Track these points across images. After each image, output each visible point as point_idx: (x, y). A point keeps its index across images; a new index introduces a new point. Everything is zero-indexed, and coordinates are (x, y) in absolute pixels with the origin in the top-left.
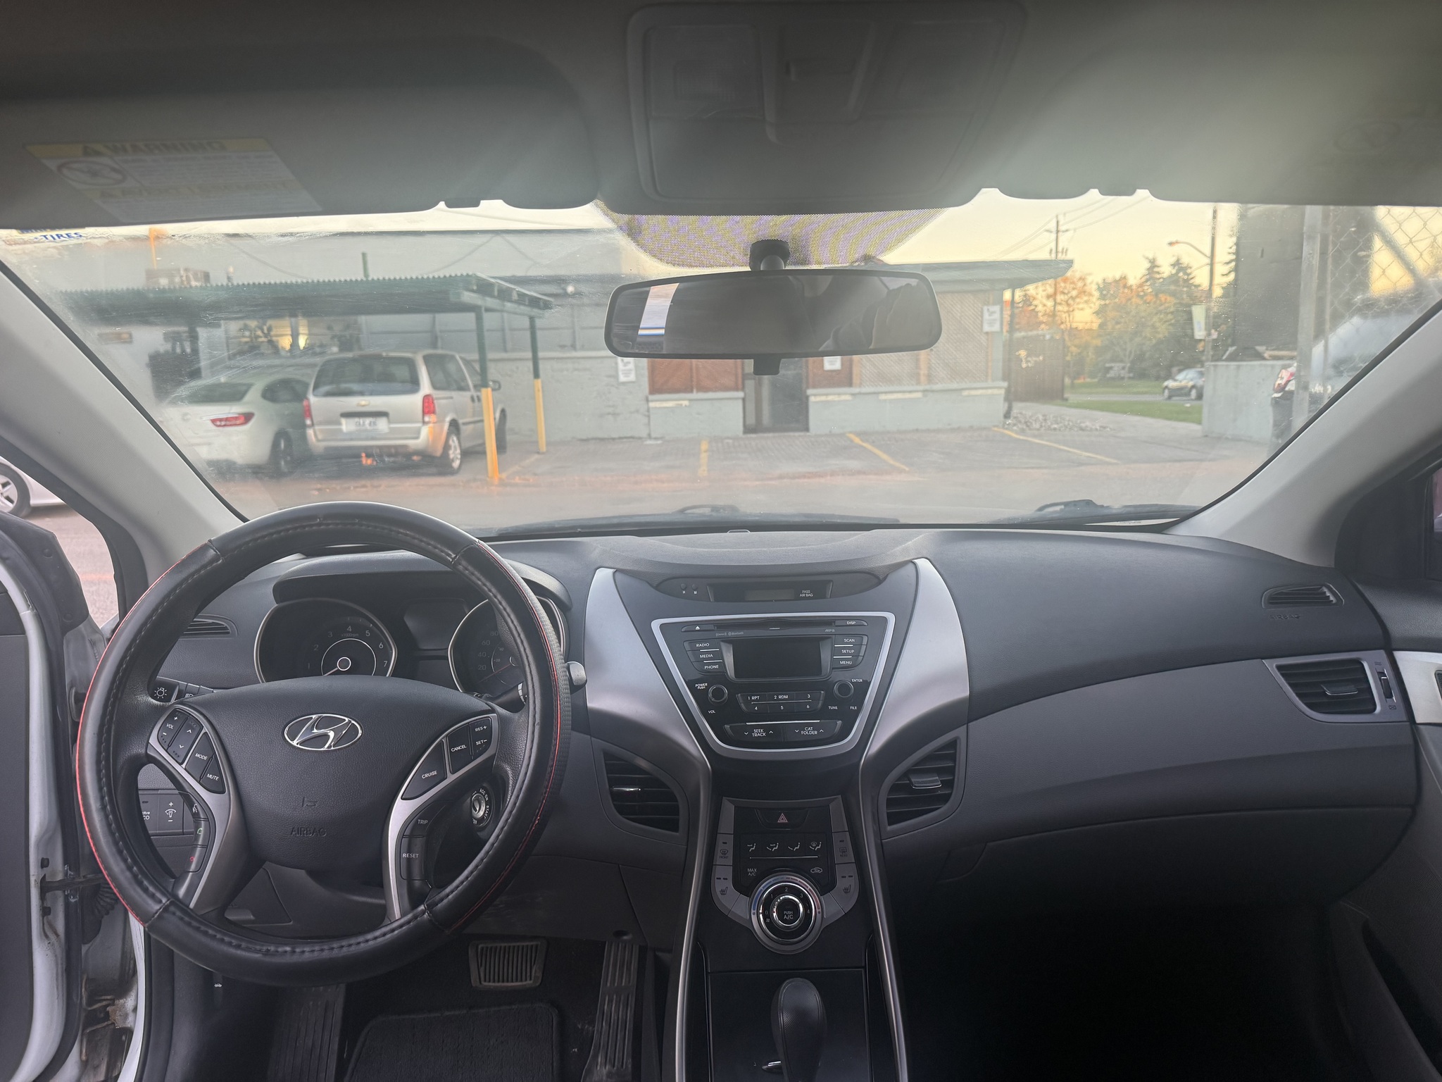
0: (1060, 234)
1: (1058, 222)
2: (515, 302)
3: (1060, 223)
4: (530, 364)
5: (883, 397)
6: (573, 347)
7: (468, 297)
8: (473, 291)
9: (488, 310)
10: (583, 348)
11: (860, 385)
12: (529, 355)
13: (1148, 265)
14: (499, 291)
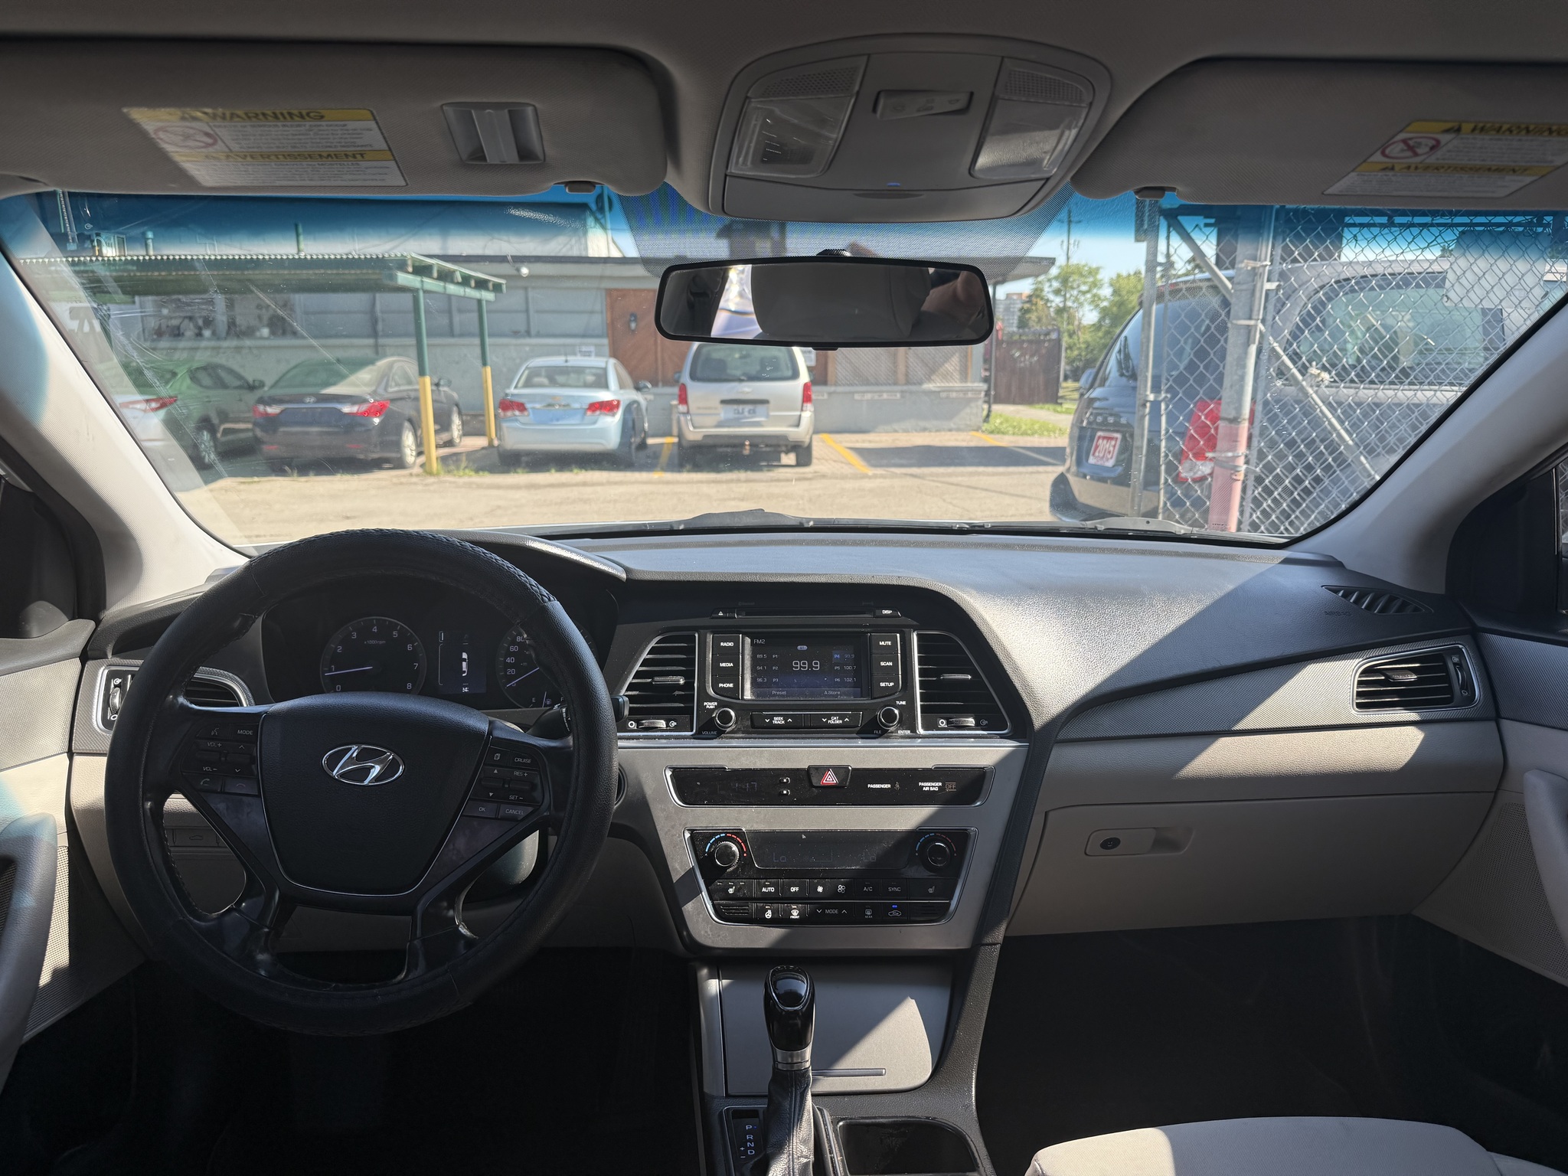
2: (458, 283)
4: (478, 351)
5: (857, 397)
6: (528, 334)
7: (404, 279)
8: (409, 273)
9: (425, 292)
10: (539, 335)
11: (836, 384)
12: (477, 341)
14: (438, 271)
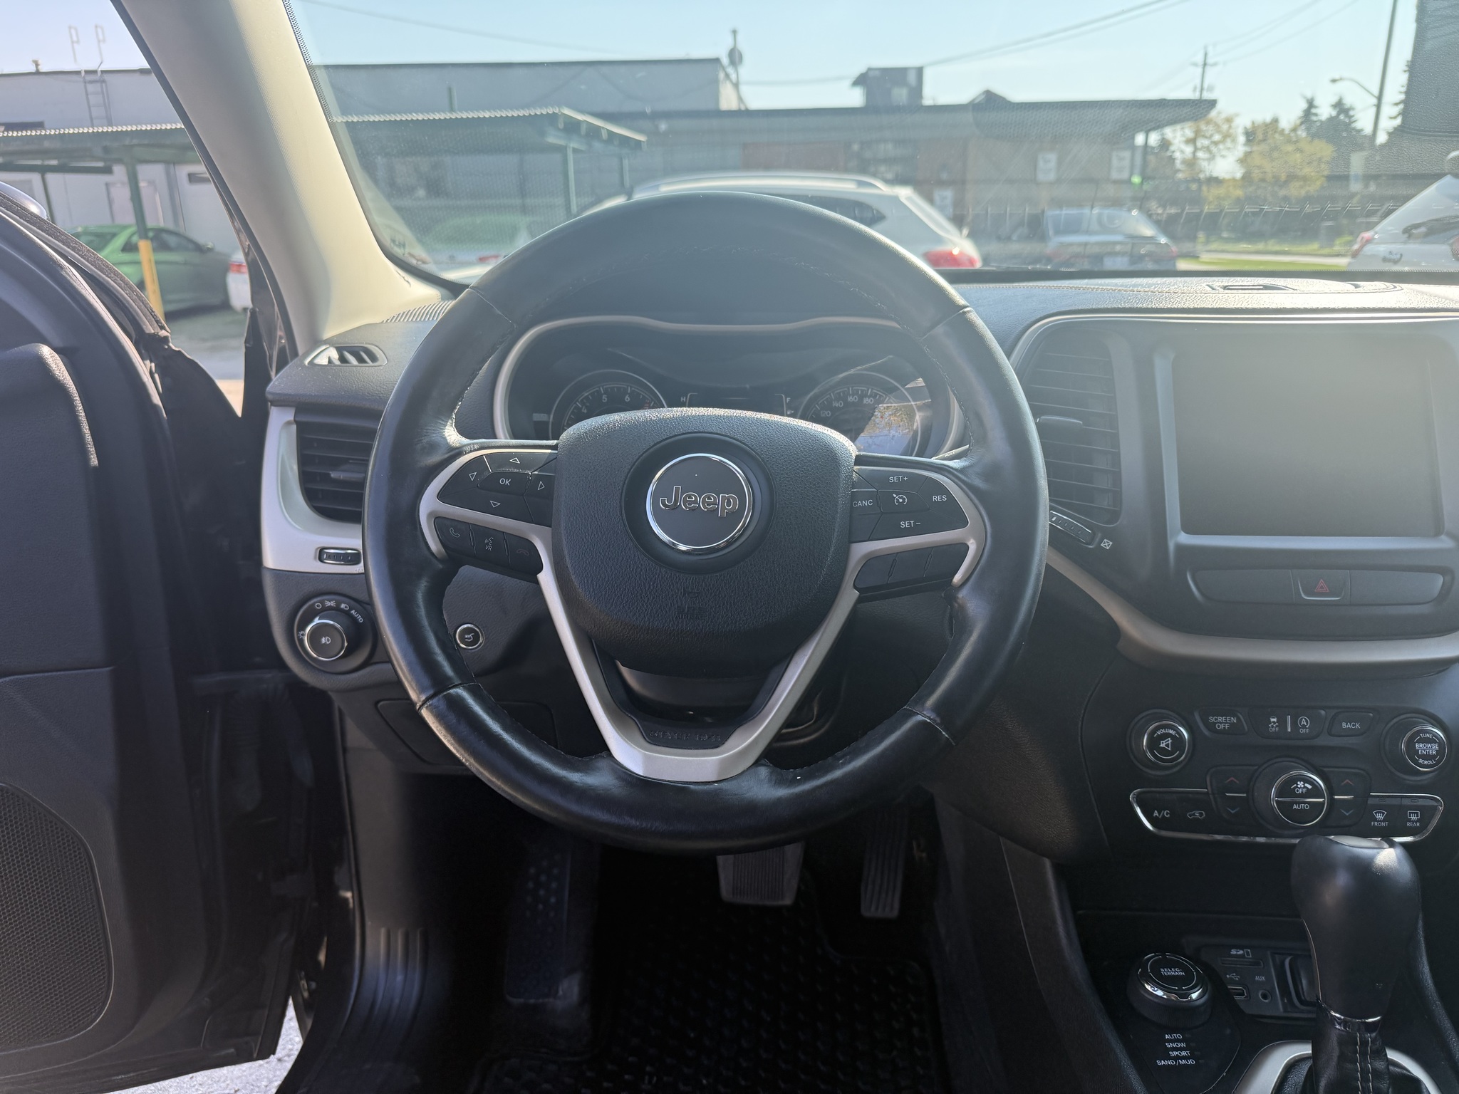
0: (1207, 68)
1: (1206, 55)
3: (1209, 56)
7: (554, 137)
8: (559, 129)
9: (575, 151)
13: (1304, 106)
14: (585, 129)
